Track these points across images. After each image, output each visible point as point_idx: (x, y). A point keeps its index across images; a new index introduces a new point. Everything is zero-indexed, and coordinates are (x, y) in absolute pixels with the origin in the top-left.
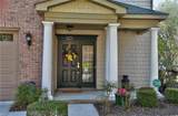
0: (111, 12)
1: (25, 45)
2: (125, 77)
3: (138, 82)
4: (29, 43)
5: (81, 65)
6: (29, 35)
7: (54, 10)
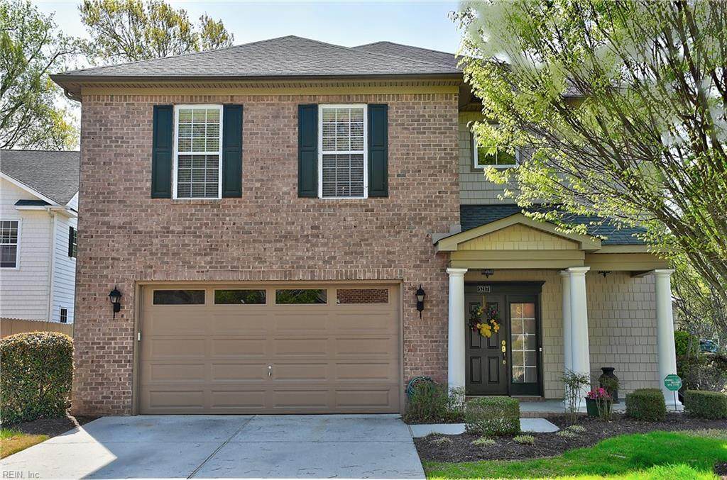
0: (572, 246)
1: (413, 310)
2: (608, 372)
3: (631, 382)
4: (420, 306)
5: (509, 347)
6: (420, 292)
7: (467, 247)
